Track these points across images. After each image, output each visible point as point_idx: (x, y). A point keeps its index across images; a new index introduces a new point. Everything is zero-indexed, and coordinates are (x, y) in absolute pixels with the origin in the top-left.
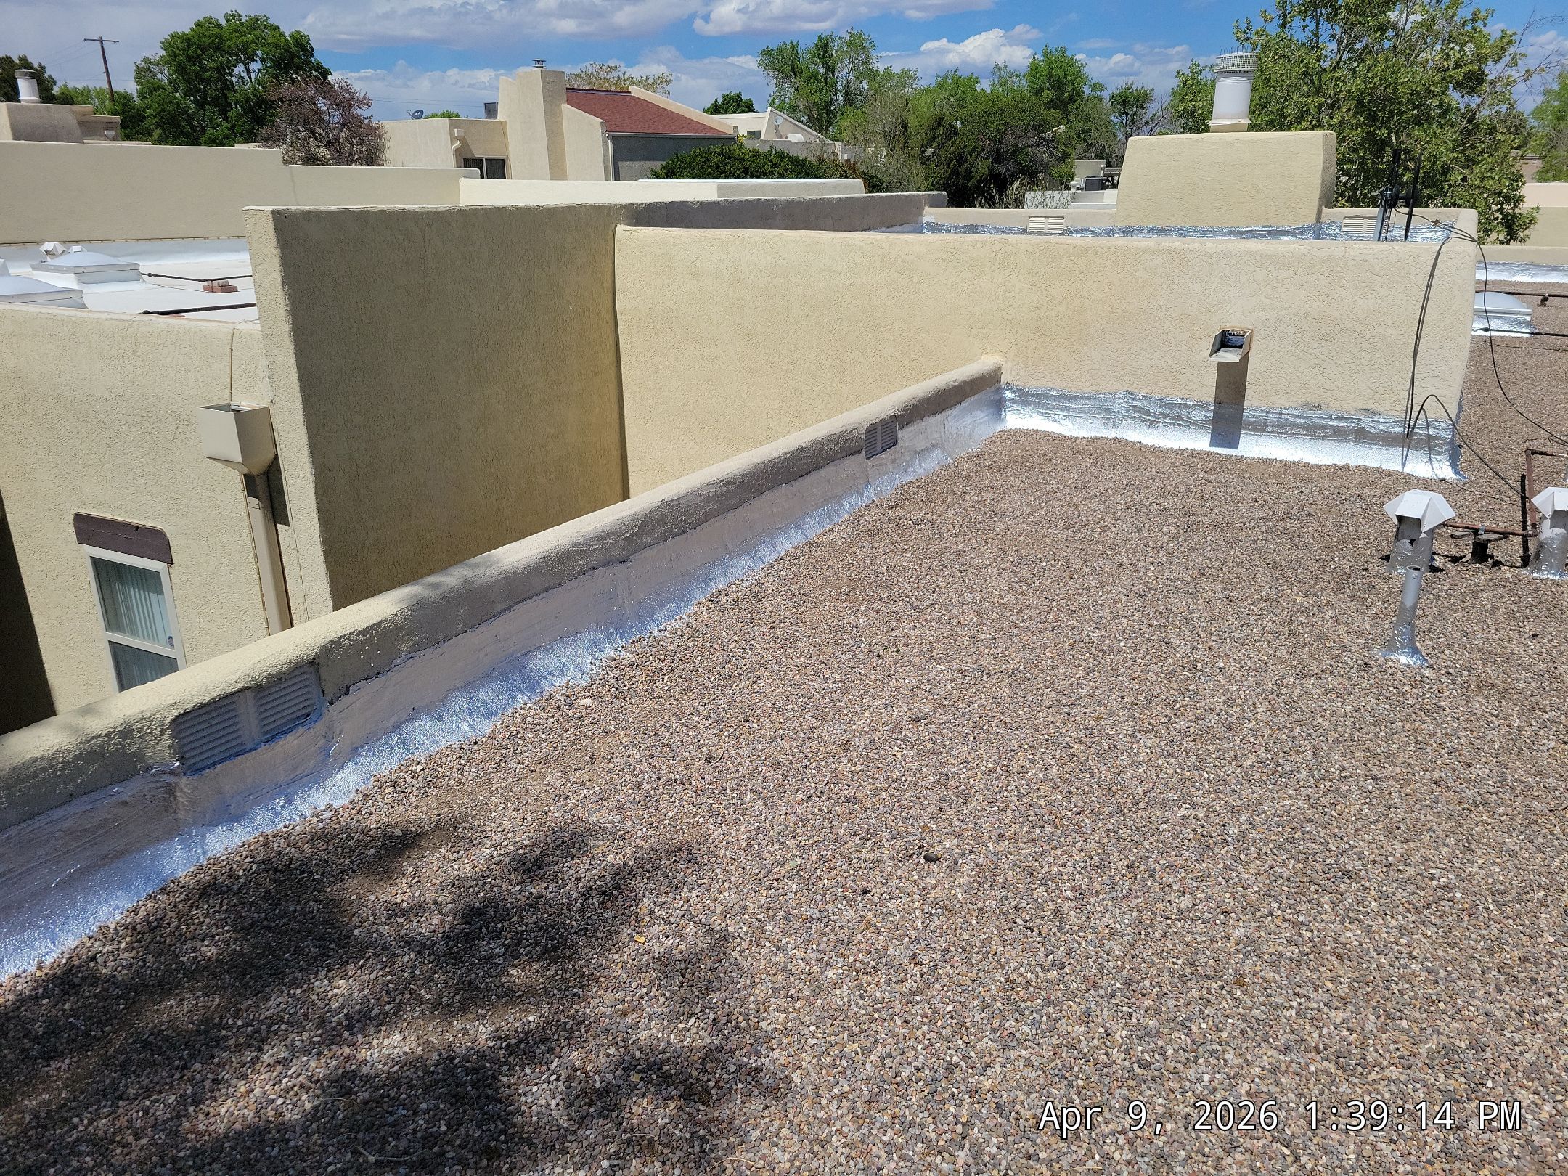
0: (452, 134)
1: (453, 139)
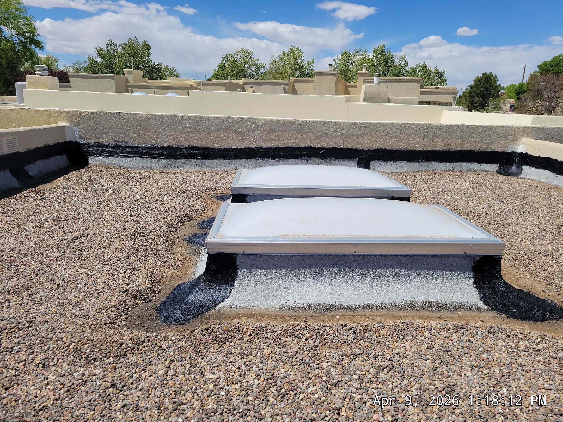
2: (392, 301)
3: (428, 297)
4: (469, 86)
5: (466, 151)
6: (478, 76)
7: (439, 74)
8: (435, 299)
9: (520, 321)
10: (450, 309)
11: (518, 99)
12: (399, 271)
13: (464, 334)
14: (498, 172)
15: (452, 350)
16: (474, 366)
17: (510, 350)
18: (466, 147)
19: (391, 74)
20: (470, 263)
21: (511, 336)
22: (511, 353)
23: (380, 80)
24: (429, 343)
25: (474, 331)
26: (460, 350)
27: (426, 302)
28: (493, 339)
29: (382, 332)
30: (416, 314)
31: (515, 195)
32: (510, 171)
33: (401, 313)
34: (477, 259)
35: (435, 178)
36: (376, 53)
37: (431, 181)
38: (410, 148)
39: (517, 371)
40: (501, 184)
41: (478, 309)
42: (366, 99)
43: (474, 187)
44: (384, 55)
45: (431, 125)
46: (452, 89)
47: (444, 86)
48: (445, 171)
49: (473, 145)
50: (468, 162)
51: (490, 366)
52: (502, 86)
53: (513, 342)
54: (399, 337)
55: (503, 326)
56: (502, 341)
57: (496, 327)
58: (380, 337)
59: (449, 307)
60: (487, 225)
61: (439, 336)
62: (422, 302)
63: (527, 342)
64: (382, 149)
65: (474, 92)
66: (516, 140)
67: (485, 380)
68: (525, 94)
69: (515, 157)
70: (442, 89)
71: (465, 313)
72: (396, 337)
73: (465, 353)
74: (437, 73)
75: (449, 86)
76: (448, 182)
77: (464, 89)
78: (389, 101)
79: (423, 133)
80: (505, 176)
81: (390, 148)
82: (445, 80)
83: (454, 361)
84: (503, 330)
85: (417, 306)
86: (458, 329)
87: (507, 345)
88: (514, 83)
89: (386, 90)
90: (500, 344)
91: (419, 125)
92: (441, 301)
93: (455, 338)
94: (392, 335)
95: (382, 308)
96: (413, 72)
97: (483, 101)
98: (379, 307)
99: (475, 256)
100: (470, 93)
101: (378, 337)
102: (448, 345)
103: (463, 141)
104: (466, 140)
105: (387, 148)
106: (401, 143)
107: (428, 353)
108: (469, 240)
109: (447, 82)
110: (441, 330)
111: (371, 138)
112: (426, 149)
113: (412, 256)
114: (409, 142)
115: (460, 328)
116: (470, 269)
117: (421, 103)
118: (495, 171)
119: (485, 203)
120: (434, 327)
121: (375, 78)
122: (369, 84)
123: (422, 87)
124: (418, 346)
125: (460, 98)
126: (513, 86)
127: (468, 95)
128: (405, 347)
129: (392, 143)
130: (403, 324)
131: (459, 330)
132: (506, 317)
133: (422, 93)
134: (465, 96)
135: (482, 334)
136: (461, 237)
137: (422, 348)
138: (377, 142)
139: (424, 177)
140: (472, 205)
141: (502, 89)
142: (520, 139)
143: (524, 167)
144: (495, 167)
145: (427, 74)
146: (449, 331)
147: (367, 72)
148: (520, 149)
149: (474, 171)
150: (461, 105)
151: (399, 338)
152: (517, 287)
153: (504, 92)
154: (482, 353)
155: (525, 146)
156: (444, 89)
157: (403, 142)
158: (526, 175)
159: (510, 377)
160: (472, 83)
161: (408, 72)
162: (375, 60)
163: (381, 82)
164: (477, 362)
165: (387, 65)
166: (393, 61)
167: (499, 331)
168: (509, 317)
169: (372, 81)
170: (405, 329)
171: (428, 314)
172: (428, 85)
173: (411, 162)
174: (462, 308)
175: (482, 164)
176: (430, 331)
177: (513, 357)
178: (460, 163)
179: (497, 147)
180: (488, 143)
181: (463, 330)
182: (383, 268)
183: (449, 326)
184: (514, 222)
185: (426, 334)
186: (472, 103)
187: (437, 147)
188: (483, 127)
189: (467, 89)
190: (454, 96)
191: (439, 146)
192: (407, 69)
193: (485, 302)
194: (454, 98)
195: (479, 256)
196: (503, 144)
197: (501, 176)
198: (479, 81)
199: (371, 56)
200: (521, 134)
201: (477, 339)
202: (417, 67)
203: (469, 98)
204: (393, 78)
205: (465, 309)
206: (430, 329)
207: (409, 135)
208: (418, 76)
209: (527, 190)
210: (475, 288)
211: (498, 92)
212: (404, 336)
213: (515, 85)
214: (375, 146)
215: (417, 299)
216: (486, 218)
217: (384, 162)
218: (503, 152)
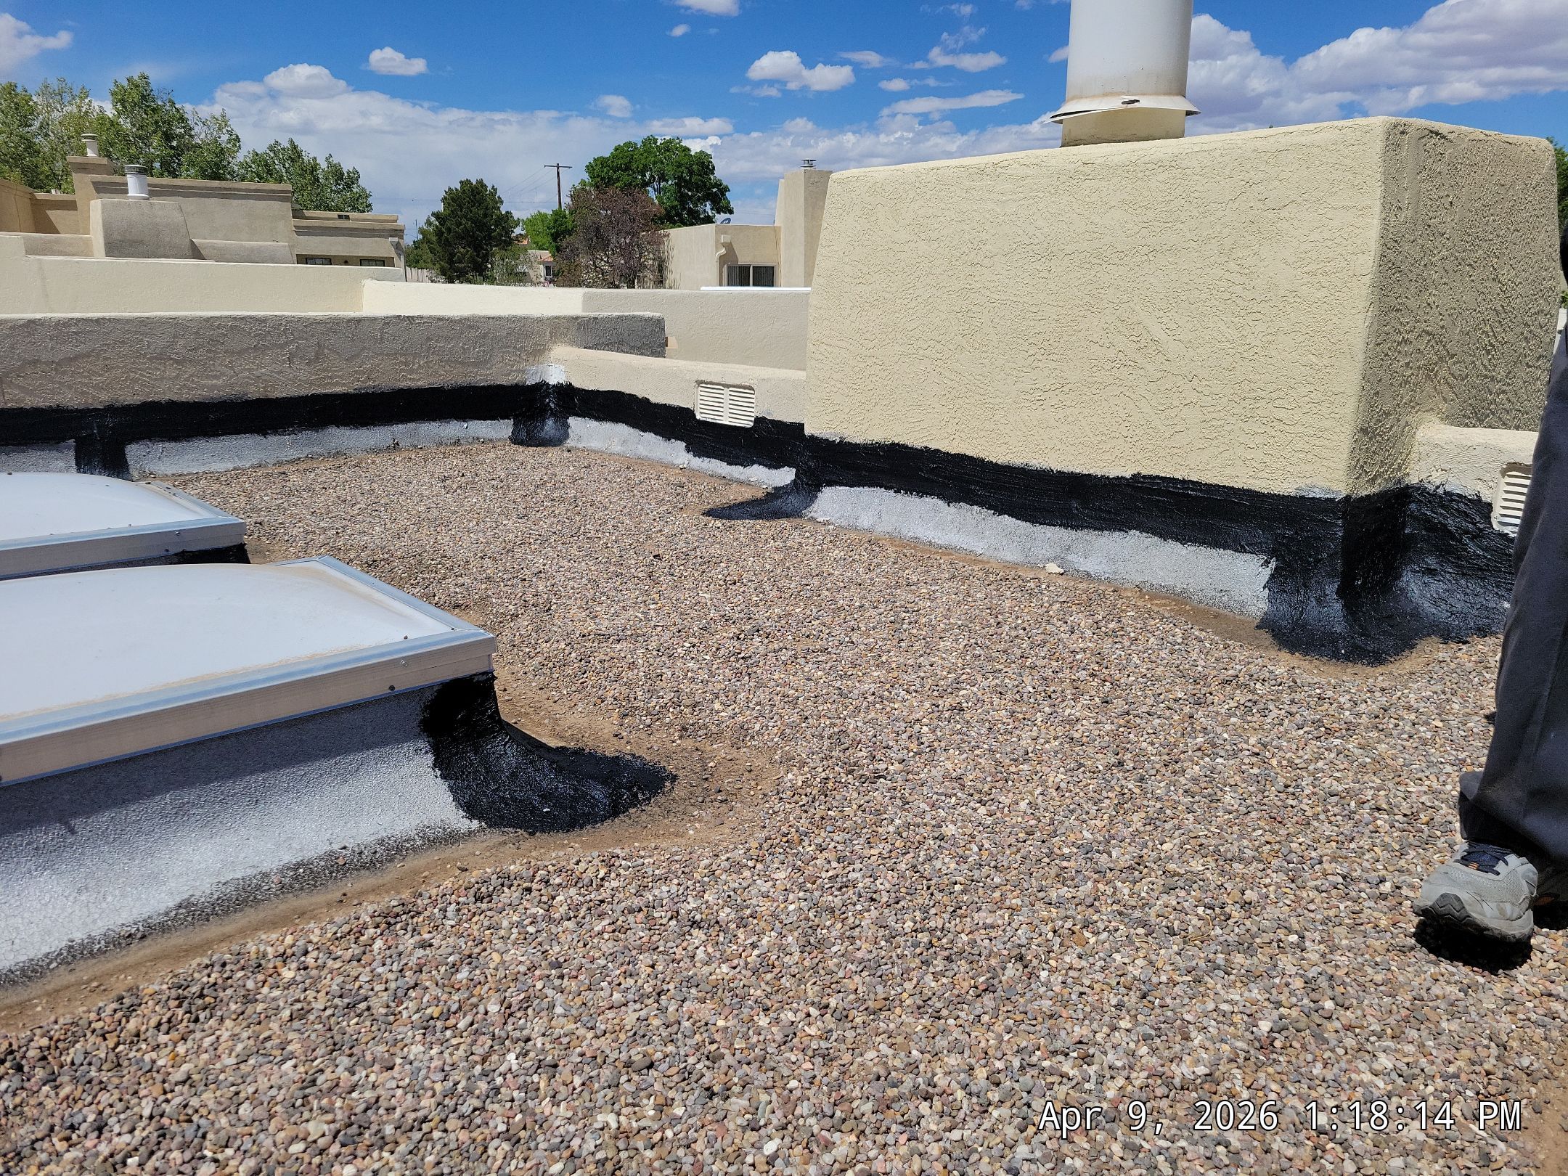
0: (717, 241)
1: (718, 244)
2: (178, 900)
3: (301, 850)
4: (433, 214)
5: (420, 391)
6: (450, 189)
7: (345, 180)
8: (323, 848)
9: (561, 835)
10: (371, 865)
11: (558, 249)
12: (190, 795)
13: (409, 928)
14: (515, 440)
15: (370, 993)
16: (432, 1018)
17: (531, 929)
18: (419, 378)
19: (192, 171)
20: (414, 713)
21: (535, 886)
22: (533, 937)
23: (149, 185)
24: (298, 1001)
25: (436, 911)
26: (393, 985)
27: (298, 866)
28: (488, 913)
29: (132, 1025)
30: (262, 915)
31: (555, 495)
32: (542, 434)
33: (214, 930)
34: (429, 696)
35: (347, 473)
36: (123, 102)
37: (334, 484)
38: (254, 392)
39: (547, 984)
40: (521, 471)
41: (452, 838)
42: (115, 247)
43: (455, 486)
44: (154, 110)
45: (306, 319)
46: (388, 221)
47: (364, 212)
48: (375, 451)
49: (436, 372)
50: (434, 420)
51: (474, 1000)
52: (516, 215)
53: (540, 902)
54: (193, 1017)
55: (512, 867)
56: (511, 912)
57: (495, 876)
58: (121, 1048)
59: (369, 858)
60: (484, 586)
61: (330, 963)
62: (282, 871)
63: (573, 891)
64: (159, 403)
65: (449, 230)
66: (538, 352)
67: (461, 1052)
68: (568, 239)
69: (548, 396)
70: (357, 220)
71: (416, 862)
72: (185, 1021)
73: (408, 989)
74: (337, 174)
75: (379, 211)
76: (385, 483)
77: (422, 223)
78: (196, 253)
79: (282, 347)
80: (531, 449)
81: (185, 397)
82: (364, 195)
83: (374, 1028)
84: (512, 877)
85: (266, 887)
86: (387, 920)
87: (524, 917)
88: (543, 211)
89: (178, 218)
90: (505, 923)
91: (263, 320)
92: (345, 848)
93: (379, 954)
94: (169, 1021)
95: (139, 935)
96: (264, 168)
97: (478, 256)
98: (130, 935)
99: (420, 691)
100: (439, 233)
101: (114, 1049)
102: (357, 984)
103: (406, 364)
104: (414, 358)
105: (175, 398)
106: (216, 377)
107: (291, 1036)
108: (397, 647)
109: (370, 200)
110: (337, 943)
111: (108, 368)
112: (303, 392)
113: (223, 737)
114: (246, 374)
115: (398, 915)
116: (418, 730)
117: (305, 259)
118: (507, 436)
119: (482, 525)
120: (315, 940)
121: (131, 181)
122: (117, 199)
123: (297, 214)
124: (259, 1023)
125: (416, 248)
126: (542, 217)
127: (434, 239)
128: (215, 1046)
129: (187, 380)
130: (206, 972)
131: (392, 921)
132: (527, 836)
133: (300, 231)
134: (429, 241)
135: (458, 910)
136: (374, 645)
137: (274, 1026)
138: (134, 381)
139: (313, 475)
140: (447, 539)
141: (517, 223)
142: (549, 350)
143: (573, 421)
144: (504, 428)
145: (308, 176)
146: (362, 938)
147: (105, 161)
148: (555, 375)
149: (454, 444)
150: (423, 265)
151: (197, 1020)
152: (554, 743)
153: (523, 232)
154: (455, 968)
155: (562, 368)
156: (364, 220)
157: (223, 374)
158: (579, 440)
159: (530, 1011)
160: (440, 207)
161: (245, 166)
162: (125, 124)
163: (154, 192)
164: (442, 1003)
165: (170, 141)
166: (189, 129)
167: (502, 885)
168: (532, 834)
169: (122, 189)
170: (215, 984)
171: (304, 901)
172: (317, 208)
173: (265, 434)
174: (407, 849)
175: (470, 423)
176: (303, 959)
177: (539, 947)
178: (412, 425)
179: (500, 373)
180: (476, 364)
181: (404, 917)
182: (125, 802)
183: (361, 921)
184: (551, 567)
185: (288, 974)
186: (451, 262)
187: (337, 384)
188: (450, 321)
189: (429, 223)
190: (396, 239)
191: (342, 383)
192: (240, 157)
193: (471, 810)
194: (397, 246)
195: (431, 687)
196: (513, 366)
197: (521, 448)
198: (452, 199)
199: (110, 111)
200: (548, 338)
201: (444, 932)
202: (272, 155)
203: (438, 248)
204: (200, 182)
205: (414, 849)
206: (302, 952)
207: (240, 353)
208: (280, 180)
209: (581, 479)
210: (439, 780)
211: (508, 232)
212: (213, 1008)
213: (546, 215)
214: (130, 395)
215: (266, 867)
216: (482, 569)
217: (173, 444)
218: (516, 385)
